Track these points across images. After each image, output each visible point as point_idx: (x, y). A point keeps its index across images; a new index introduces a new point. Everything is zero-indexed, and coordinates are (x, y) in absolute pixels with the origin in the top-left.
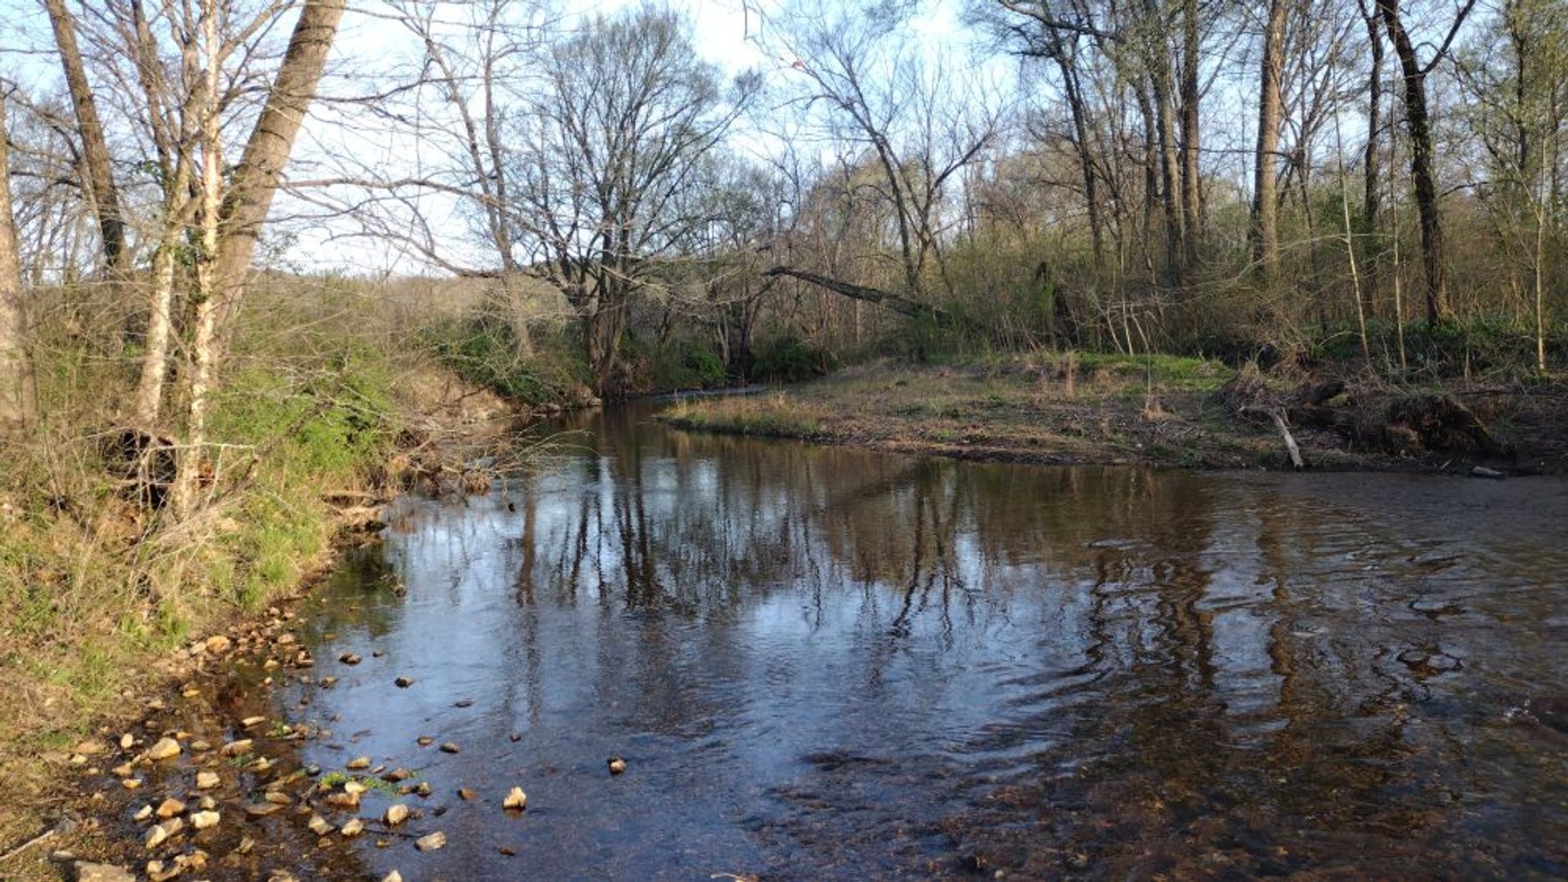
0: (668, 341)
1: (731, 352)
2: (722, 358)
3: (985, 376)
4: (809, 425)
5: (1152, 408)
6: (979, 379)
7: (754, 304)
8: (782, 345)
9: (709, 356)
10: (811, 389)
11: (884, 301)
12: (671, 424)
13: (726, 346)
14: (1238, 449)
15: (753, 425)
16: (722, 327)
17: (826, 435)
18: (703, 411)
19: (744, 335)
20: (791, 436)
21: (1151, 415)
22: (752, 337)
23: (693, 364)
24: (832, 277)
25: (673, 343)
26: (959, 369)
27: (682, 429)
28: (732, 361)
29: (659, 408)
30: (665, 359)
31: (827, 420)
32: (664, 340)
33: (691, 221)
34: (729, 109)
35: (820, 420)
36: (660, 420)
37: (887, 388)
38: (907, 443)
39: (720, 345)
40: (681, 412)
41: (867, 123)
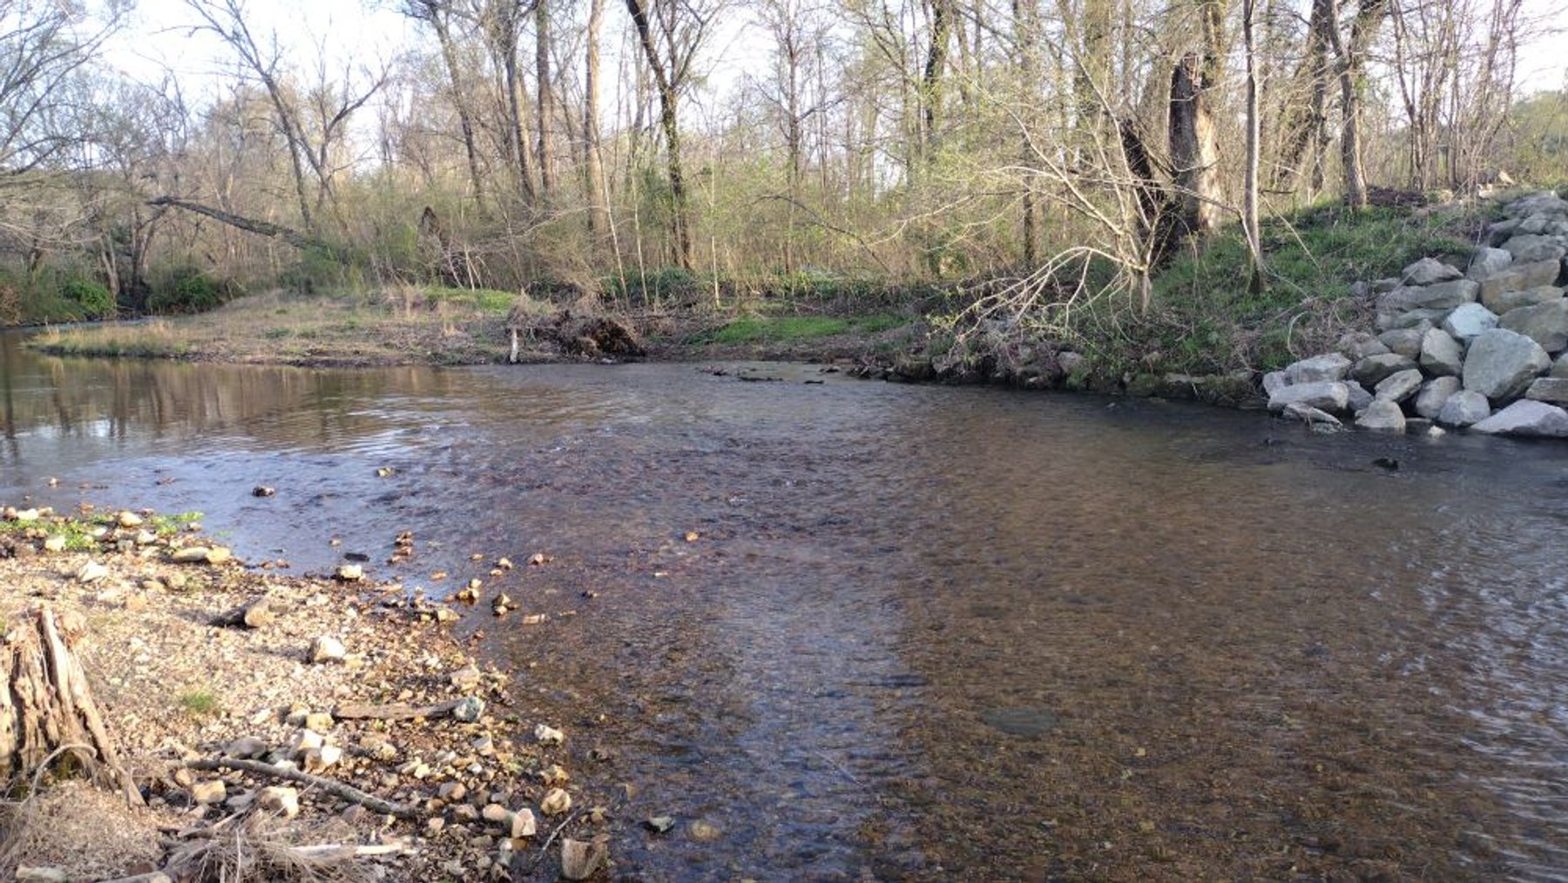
0: (40, 269)
1: (121, 282)
2: (109, 287)
3: (354, 307)
4: (181, 346)
5: (448, 328)
6: (348, 309)
7: (146, 230)
8: (180, 275)
9: (93, 286)
10: (197, 318)
11: (279, 235)
12: (43, 351)
13: (113, 276)
14: (486, 353)
15: (129, 348)
16: (108, 255)
17: (195, 354)
18: (78, 337)
19: (135, 264)
20: (164, 356)
21: (447, 333)
22: (146, 266)
23: (74, 295)
24: (223, 210)
25: (45, 272)
26: (334, 300)
27: (55, 355)
28: (122, 291)
29: (29, 336)
30: (37, 288)
31: (197, 341)
32: (34, 267)
33: (62, 142)
34: (101, 26)
35: (191, 342)
36: (30, 347)
37: (266, 316)
38: (259, 356)
39: (106, 274)
40: (54, 337)
41: (255, 59)
